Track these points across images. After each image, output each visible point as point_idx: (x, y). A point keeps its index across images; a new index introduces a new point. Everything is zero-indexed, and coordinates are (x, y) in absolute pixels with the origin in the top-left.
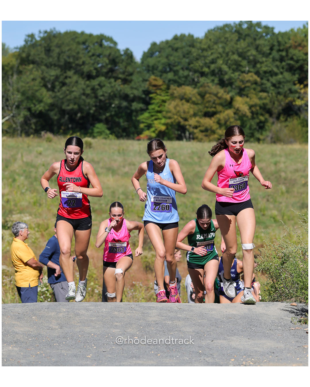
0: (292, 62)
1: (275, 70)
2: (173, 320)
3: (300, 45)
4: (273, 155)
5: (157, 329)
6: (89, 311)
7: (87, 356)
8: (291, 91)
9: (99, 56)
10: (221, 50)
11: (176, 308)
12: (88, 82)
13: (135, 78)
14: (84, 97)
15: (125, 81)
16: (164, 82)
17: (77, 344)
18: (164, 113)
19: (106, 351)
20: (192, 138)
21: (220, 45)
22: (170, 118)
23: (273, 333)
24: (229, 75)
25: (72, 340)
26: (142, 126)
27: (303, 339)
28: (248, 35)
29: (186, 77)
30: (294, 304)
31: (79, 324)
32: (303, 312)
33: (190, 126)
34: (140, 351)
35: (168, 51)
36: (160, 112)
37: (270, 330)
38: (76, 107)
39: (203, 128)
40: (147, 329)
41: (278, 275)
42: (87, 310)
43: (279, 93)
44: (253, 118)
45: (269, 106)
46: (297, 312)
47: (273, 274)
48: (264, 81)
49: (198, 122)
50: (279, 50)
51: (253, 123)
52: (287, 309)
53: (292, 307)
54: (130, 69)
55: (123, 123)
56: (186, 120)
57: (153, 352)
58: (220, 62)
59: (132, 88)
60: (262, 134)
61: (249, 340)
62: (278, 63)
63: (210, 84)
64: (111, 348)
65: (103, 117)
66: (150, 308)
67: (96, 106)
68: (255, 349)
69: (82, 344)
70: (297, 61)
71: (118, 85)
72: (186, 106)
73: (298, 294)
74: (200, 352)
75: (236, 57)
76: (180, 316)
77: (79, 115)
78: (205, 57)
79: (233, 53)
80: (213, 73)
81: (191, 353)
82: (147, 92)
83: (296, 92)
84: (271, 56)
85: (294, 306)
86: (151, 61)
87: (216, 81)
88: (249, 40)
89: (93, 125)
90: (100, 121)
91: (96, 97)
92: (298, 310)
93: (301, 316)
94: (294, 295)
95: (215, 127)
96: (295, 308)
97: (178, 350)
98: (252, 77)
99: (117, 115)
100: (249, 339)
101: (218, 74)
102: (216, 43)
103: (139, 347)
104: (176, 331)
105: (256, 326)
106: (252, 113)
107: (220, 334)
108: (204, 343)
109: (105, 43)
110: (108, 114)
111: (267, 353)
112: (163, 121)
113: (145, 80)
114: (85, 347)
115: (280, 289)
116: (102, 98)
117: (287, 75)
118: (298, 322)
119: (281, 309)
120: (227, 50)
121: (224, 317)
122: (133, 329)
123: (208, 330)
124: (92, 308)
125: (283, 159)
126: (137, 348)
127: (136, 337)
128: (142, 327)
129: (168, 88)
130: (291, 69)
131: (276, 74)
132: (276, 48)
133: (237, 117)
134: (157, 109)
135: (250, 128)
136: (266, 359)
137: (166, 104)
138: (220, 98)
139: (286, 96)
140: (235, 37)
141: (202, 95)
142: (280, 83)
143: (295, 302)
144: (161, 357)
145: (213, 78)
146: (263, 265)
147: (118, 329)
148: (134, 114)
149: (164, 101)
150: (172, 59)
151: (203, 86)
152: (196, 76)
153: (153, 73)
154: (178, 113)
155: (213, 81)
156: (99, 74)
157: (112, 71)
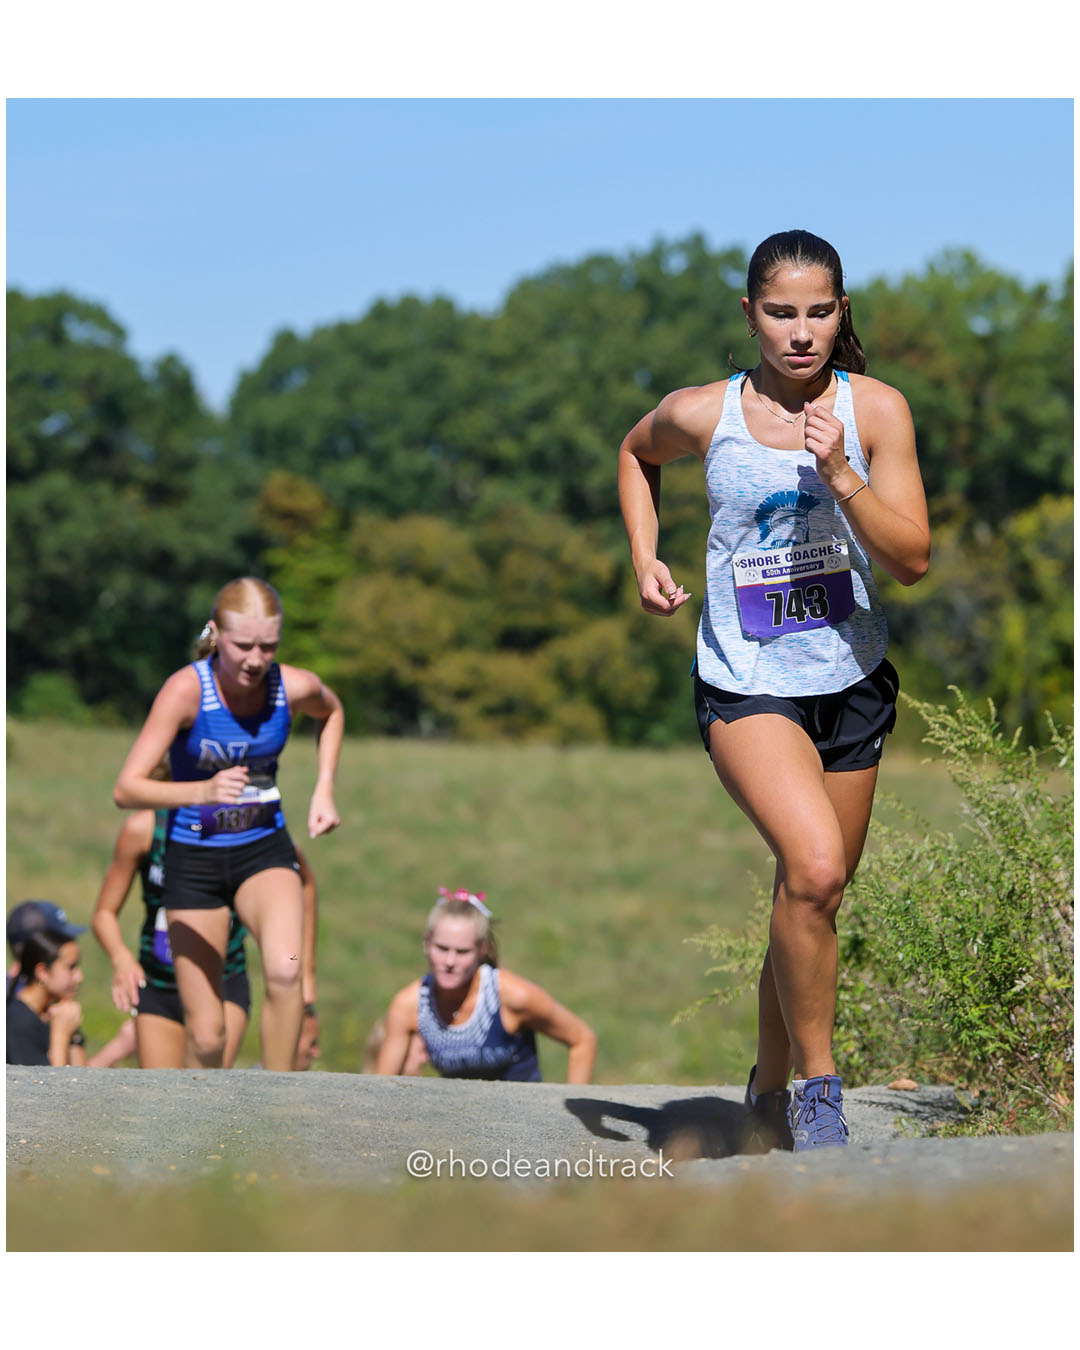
3: (911, 346)
9: (49, 383)
10: (570, 364)
13: (207, 485)
15: (160, 494)
16: (328, 498)
18: (328, 635)
21: (570, 344)
22: (350, 653)
28: (688, 303)
29: (425, 478)
33: (439, 687)
35: (348, 365)
36: (309, 626)
39: (492, 699)
49: (474, 671)
54: (181, 443)
55: (149, 676)
56: (420, 661)
58: (568, 414)
59: (189, 525)
63: (527, 511)
65: (63, 648)
71: (129, 514)
72: (422, 606)
78: (503, 393)
80: (539, 463)
82: (253, 544)
86: (274, 411)
87: (553, 493)
88: (691, 322)
89: (18, 680)
90: (47, 664)
95: (546, 692)
99: (125, 638)
101: (558, 464)
102: (551, 333)
109: (78, 331)
110: (83, 637)
112: (324, 666)
113: (245, 492)
116: (60, 568)
120: (600, 361)
129: (345, 524)
133: (640, 650)
134: (295, 611)
137: (338, 595)
138: (568, 570)
140: (634, 307)
141: (491, 557)
145: (529, 482)
149: (326, 583)
150: (361, 399)
151: (494, 515)
152: (465, 478)
153: (283, 462)
154: (387, 633)
155: (536, 497)
156: (46, 459)
157: (102, 449)
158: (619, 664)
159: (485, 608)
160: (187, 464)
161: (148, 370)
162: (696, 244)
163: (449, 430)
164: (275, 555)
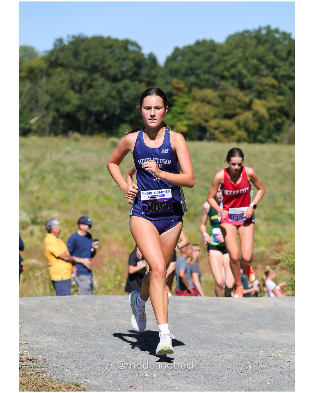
1: (293, 74)
2: (203, 313)
4: (290, 155)
5: (188, 321)
7: (124, 348)
9: (124, 59)
10: (240, 55)
11: (205, 302)
12: (113, 85)
13: (160, 81)
14: (109, 99)
15: (149, 84)
16: (186, 85)
18: (186, 115)
20: (213, 138)
21: (240, 50)
22: (191, 119)
24: (249, 78)
25: (108, 332)
28: (266, 41)
29: (208, 80)
31: (114, 317)
33: (211, 127)
35: (191, 55)
36: (182, 113)
38: (102, 108)
39: (223, 130)
40: (178, 322)
42: (121, 303)
44: (271, 120)
45: (286, 109)
48: (282, 85)
49: (219, 123)
51: (271, 125)
54: (154, 72)
56: (206, 121)
58: (240, 66)
60: (279, 135)
61: (276, 333)
63: (230, 88)
65: (128, 118)
66: (180, 302)
67: (121, 107)
68: (282, 341)
71: (142, 88)
72: (207, 109)
74: (230, 344)
75: (255, 61)
76: (210, 309)
77: (105, 116)
78: (226, 61)
79: (253, 57)
80: (233, 77)
81: (222, 345)
82: (170, 95)
84: (288, 61)
86: (174, 65)
87: (236, 84)
88: (267, 45)
89: (118, 126)
90: (124, 122)
91: (121, 99)
95: (235, 128)
97: (209, 342)
98: (270, 80)
101: (237, 77)
102: (236, 48)
104: (206, 323)
105: (282, 320)
106: (270, 115)
107: (248, 327)
108: (233, 335)
109: (131, 48)
110: (132, 116)
112: (185, 122)
113: (168, 83)
116: (127, 100)
120: (247, 54)
121: (251, 311)
123: (236, 323)
128: (173, 320)
129: (190, 91)
131: (293, 78)
133: (255, 119)
134: (179, 110)
135: (268, 130)
137: (188, 106)
138: (239, 101)
140: (254, 42)
141: (222, 98)
144: (193, 348)
145: (231, 81)
146: (287, 261)
149: (186, 103)
150: (194, 62)
151: (223, 89)
152: (217, 80)
153: (176, 77)
154: (199, 115)
155: (233, 84)
156: (124, 76)
157: (136, 74)
158: (251, 122)
159: (221, 109)
160: (155, 77)
161: (146, 56)
162: (268, 28)
163: (213, 70)
164: (175, 98)
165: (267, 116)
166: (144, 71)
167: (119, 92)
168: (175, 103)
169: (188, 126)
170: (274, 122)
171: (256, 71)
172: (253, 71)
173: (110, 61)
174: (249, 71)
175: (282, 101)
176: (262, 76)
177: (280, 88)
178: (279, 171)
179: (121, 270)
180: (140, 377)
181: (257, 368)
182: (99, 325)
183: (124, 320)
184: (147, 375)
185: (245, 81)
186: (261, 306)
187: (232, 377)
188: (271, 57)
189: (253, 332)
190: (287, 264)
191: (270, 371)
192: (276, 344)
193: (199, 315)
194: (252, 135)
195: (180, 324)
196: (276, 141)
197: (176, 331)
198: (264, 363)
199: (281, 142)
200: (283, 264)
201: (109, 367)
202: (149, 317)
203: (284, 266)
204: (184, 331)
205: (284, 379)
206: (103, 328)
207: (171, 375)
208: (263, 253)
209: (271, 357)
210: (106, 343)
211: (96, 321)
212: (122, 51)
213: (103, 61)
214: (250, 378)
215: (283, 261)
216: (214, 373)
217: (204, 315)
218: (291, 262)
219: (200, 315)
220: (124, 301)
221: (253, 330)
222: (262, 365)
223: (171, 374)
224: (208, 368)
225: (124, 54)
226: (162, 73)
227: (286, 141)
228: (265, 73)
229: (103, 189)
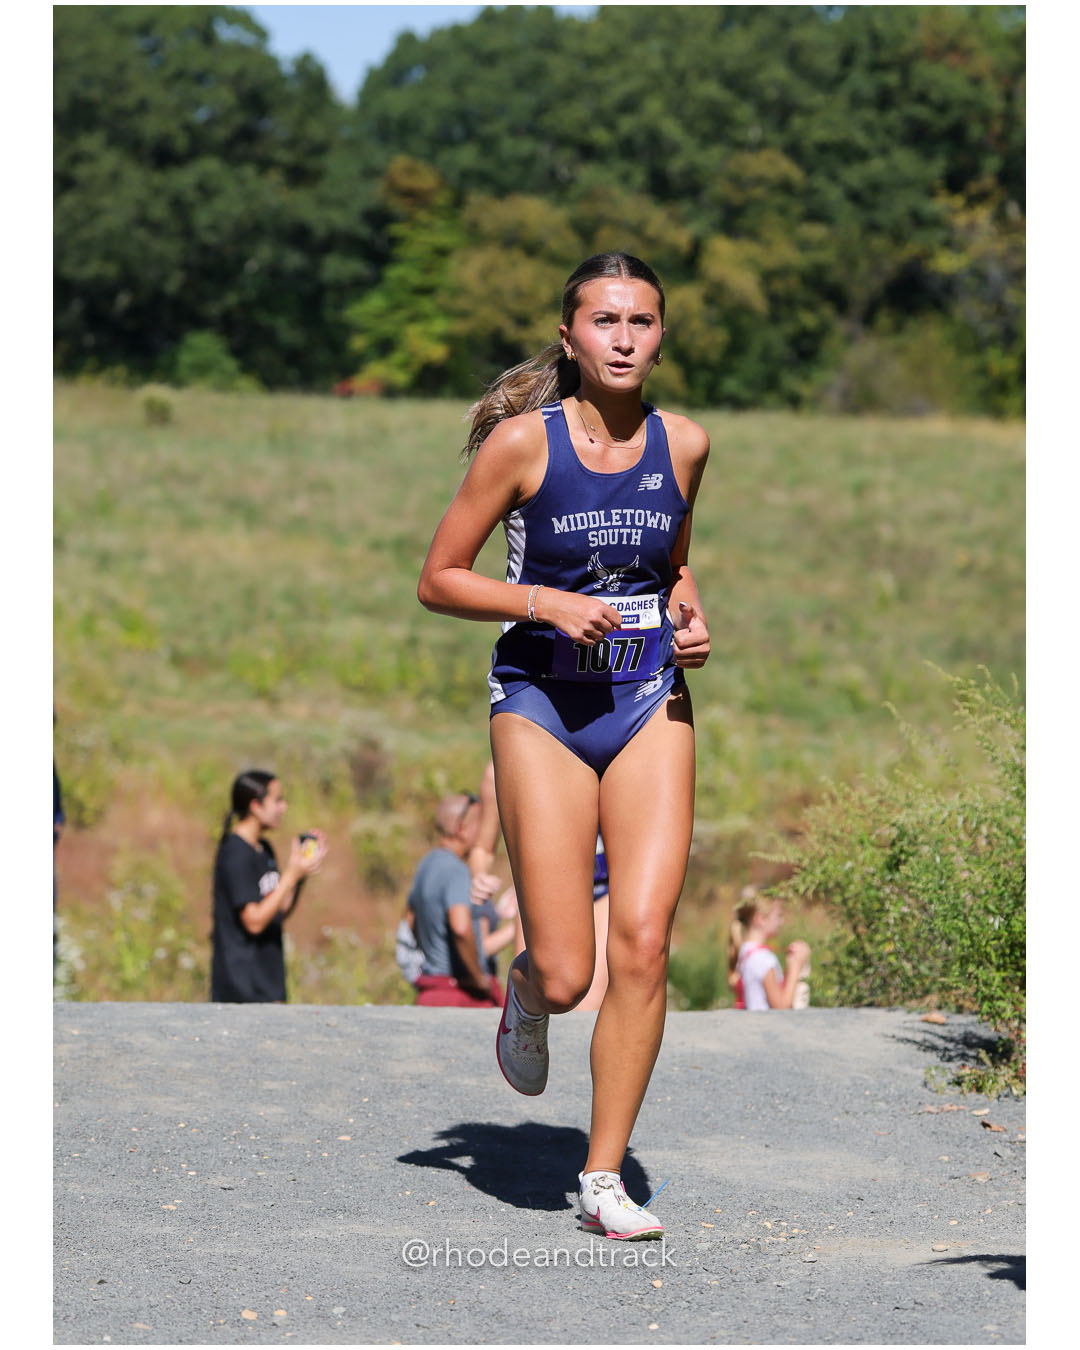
0: (921, 112)
1: (861, 139)
2: (483, 1072)
3: (953, 47)
4: (850, 457)
5: (425, 1104)
6: (166, 1037)
7: (165, 1207)
8: (919, 220)
9: (200, 78)
10: (656, 63)
12: (157, 179)
13: (339, 165)
14: (141, 234)
15: (298, 176)
16: (443, 181)
17: (125, 1160)
18: (442, 298)
19: (232, 1186)
21: (656, 45)
22: (463, 315)
23: (858, 1126)
24: (688, 155)
25: (107, 1144)
26: (358, 343)
27: (968, 1148)
29: (527, 162)
30: (937, 1016)
31: (130, 1086)
32: (971, 1046)
34: (362, 1187)
35: (460, 63)
36: (426, 291)
37: (847, 1112)
38: (111, 270)
40: (385, 1107)
41: (876, 906)
42: (162, 1032)
43: (873, 228)
44: (774, 319)
45: (836, 275)
46: (946, 1049)
47: (855, 903)
48: (820, 181)
50: (876, 67)
51: (776, 338)
52: (909, 1035)
53: (926, 1027)
54: (316, 130)
55: (288, 332)
56: (523, 321)
57: (408, 1193)
58: (653, 106)
59: (323, 202)
60: (806, 378)
61: (769, 1151)
62: (869, 114)
63: (617, 191)
64: (252, 1174)
65: (213, 310)
66: (395, 1027)
67: (186, 267)
68: (790, 1184)
69: (144, 1160)
70: (943, 108)
71: (272, 193)
72: (525, 274)
73: (954, 980)
75: (711, 89)
77: (123, 300)
78: (598, 89)
79: (703, 74)
80: (627, 149)
82: (379, 218)
83: (936, 222)
84: (845, 89)
85: (935, 1023)
86: (397, 102)
87: (639, 177)
89: (175, 337)
90: (200, 323)
91: (188, 233)
92: (952, 1040)
93: (962, 1062)
94: (934, 981)
96: (940, 1030)
98: (773, 164)
99: (267, 299)
100: (767, 1146)
101: (644, 150)
102: (639, 35)
103: (357, 1173)
104: (494, 1113)
105: (794, 1100)
106: (773, 299)
107: (658, 1126)
109: (225, 33)
110: (231, 299)
111: (838, 1202)
112: (440, 326)
113: (370, 173)
114: (154, 1170)
115: (880, 959)
116: (211, 239)
117: (905, 160)
118: (949, 1084)
119: (887, 1036)
120: (682, 60)
121: (674, 1064)
122: (333, 1105)
124: (180, 1024)
125: (886, 474)
126: (351, 1178)
127: (347, 1133)
128: (366, 1100)
129: (458, 202)
130: (918, 137)
131: (862, 156)
132: (864, 56)
133: (714, 313)
134: (415, 278)
135: (765, 356)
136: (833, 1220)
137: (452, 264)
138: (652, 243)
139: (898, 238)
141: (586, 231)
142: (876, 187)
143: (940, 1008)
144: (439, 1210)
145: (621, 166)
146: (818, 871)
147: (276, 1104)
148: (330, 298)
149: (442, 252)
150: (473, 92)
151: (589, 196)
152: (562, 160)
153: (404, 147)
154: (495, 297)
155: (625, 178)
156: (199, 145)
157: (247, 134)
158: (696, 325)
160: (320, 149)
161: (287, 68)
163: (548, 120)
164: (397, 229)
165: (759, 302)
166: (278, 126)
167: (179, 206)
168: (399, 251)
169: (448, 339)
170: (789, 328)
171: (717, 127)
172: (706, 126)
173: (144, 86)
174: (689, 126)
175: (821, 245)
176: (740, 146)
177: (810, 192)
178: (806, 517)
179: (178, 905)
180: (222, 1322)
181: (683, 1286)
182: (70, 1117)
183: (172, 1099)
184: (248, 1315)
185: (676, 165)
186: (713, 1046)
187: (585, 1322)
188: (776, 73)
189: (680, 1148)
190: (817, 882)
191: (736, 1301)
192: (765, 1195)
193: (466, 1081)
194: (703, 378)
195: (393, 1117)
196: (794, 402)
197: (377, 1144)
198: (714, 1268)
199: (816, 403)
200: (804, 881)
201: (101, 1282)
202: (271, 1087)
203: (806, 891)
204: (406, 1143)
205: (786, 1330)
206: (88, 1131)
207: (344, 1314)
208: (739, 840)
209: (745, 1246)
210: (97, 1191)
211: (60, 1103)
212: (193, 43)
213: (116, 85)
214: (654, 1327)
215: (804, 869)
216: (513, 1308)
217: (487, 1079)
218: (834, 876)
219: (470, 1082)
220: (173, 1024)
221: (678, 1141)
222: (704, 1277)
223: (343, 1310)
224: (491, 1289)
225: (200, 60)
226: (347, 132)
227: (833, 399)
228: (754, 133)
229: (113, 586)
